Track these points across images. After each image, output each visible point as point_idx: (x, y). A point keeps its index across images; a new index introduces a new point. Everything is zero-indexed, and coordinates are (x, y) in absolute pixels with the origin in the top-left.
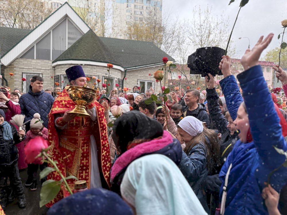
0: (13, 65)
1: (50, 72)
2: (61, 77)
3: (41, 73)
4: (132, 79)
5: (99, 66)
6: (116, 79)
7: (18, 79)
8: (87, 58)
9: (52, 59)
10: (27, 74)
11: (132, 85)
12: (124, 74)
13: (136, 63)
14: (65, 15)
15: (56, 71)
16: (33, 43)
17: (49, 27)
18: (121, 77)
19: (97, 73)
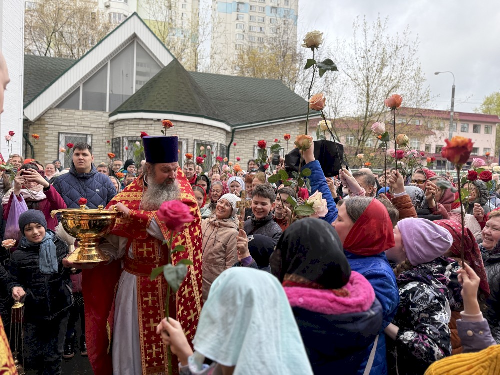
0: (44, 119)
1: (104, 132)
2: (123, 140)
3: (89, 133)
4: (245, 145)
5: (188, 123)
6: (216, 145)
7: (51, 144)
8: (168, 109)
9: (110, 111)
10: (66, 136)
11: (244, 155)
12: (231, 136)
13: (252, 117)
14: (133, 35)
15: (115, 131)
16: (77, 83)
17: (106, 56)
18: (226, 142)
19: (186, 135)
